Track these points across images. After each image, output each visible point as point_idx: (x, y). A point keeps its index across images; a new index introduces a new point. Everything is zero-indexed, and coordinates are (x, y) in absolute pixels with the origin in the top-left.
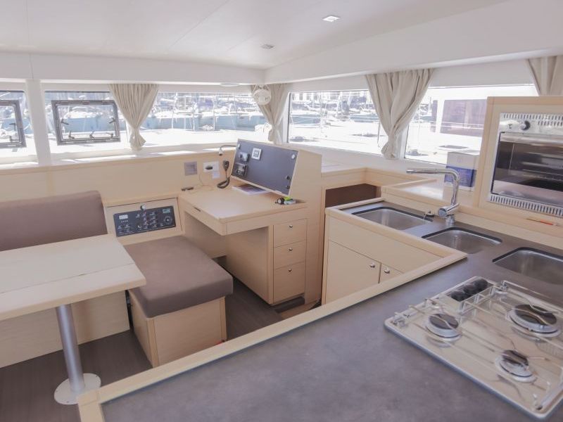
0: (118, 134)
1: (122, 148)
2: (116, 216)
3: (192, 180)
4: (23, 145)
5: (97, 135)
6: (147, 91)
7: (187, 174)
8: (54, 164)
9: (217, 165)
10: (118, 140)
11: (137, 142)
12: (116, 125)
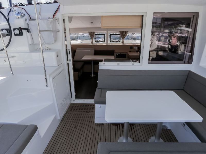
0: (120, 40)
1: (120, 43)
2: (116, 54)
3: (131, 50)
4: (105, 41)
5: (116, 40)
6: (126, 33)
7: (130, 49)
8: (109, 45)
9: (137, 48)
10: (120, 41)
11: (123, 42)
12: (120, 38)
